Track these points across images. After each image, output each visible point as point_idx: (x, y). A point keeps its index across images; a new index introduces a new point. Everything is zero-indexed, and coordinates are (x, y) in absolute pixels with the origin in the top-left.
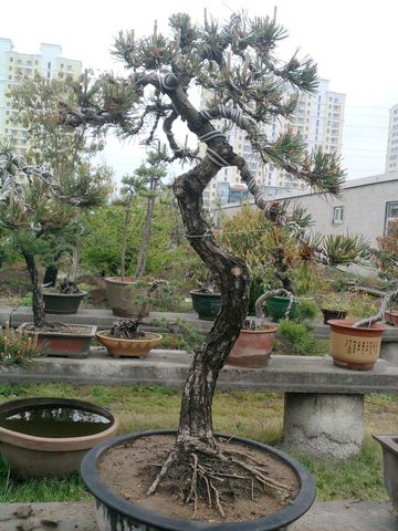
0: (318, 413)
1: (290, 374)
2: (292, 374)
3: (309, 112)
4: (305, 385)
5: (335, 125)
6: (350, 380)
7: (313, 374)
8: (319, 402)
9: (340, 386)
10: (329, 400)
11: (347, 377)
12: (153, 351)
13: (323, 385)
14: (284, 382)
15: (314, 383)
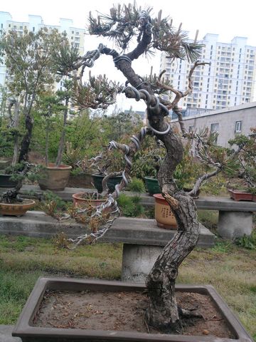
0: (139, 259)
1: (117, 230)
2: (120, 230)
3: (233, 60)
4: (128, 238)
5: (251, 68)
6: (162, 236)
7: (134, 231)
8: (140, 251)
9: (154, 240)
10: (147, 250)
11: (159, 234)
12: (28, 212)
13: (141, 239)
14: (113, 235)
15: (135, 237)
